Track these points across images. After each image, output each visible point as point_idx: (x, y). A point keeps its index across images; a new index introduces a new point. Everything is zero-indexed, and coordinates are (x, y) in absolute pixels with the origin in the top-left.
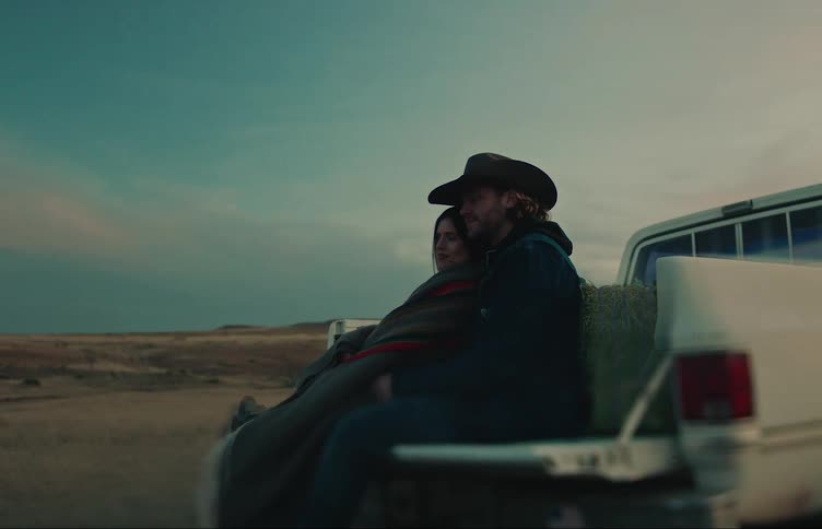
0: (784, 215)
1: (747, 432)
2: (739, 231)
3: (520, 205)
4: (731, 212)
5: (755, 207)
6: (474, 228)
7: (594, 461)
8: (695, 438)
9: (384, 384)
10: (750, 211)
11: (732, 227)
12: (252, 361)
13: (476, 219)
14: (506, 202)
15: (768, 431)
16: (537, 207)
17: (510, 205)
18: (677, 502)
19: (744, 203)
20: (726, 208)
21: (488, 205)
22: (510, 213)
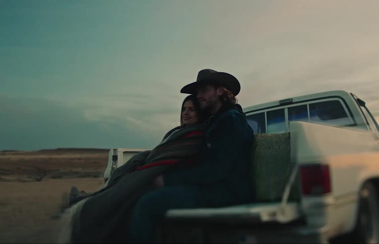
0: (306, 105)
1: (329, 199)
2: (286, 111)
3: (225, 94)
4: (283, 103)
5: (294, 101)
6: (204, 104)
7: (274, 214)
8: (307, 202)
9: (160, 180)
10: (291, 103)
11: (283, 109)
12: (19, 168)
13: (205, 100)
14: (219, 93)
15: (337, 198)
16: (232, 95)
17: (220, 94)
18: (304, 232)
19: (289, 99)
20: (281, 101)
21: (211, 94)
22: (221, 98)
